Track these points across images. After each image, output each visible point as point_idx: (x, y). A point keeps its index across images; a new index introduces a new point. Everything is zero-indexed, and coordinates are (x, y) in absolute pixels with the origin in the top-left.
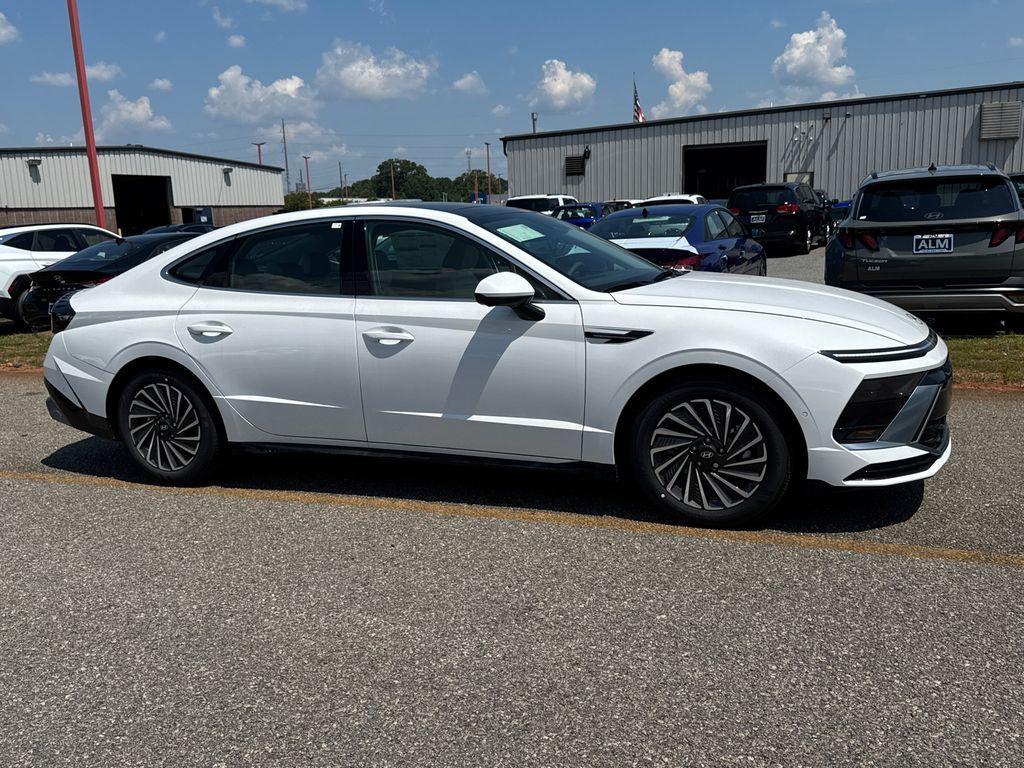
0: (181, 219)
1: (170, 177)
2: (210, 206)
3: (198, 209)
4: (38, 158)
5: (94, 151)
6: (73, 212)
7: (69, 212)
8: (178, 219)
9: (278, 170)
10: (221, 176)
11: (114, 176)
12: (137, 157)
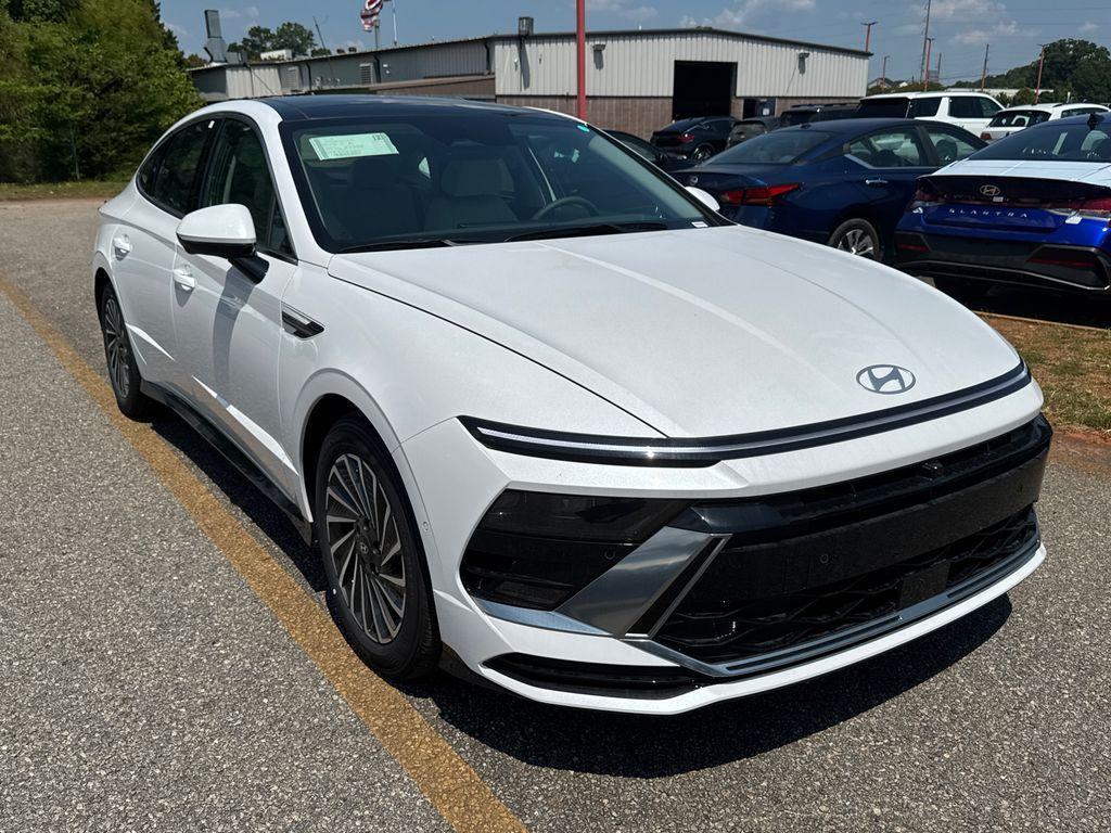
0: (742, 111)
1: (736, 64)
2: (774, 98)
3: (762, 100)
4: (603, 43)
5: (582, 37)
6: (630, 101)
7: (625, 101)
8: (738, 111)
9: (865, 55)
10: (795, 61)
11: (676, 62)
12: (705, 40)
